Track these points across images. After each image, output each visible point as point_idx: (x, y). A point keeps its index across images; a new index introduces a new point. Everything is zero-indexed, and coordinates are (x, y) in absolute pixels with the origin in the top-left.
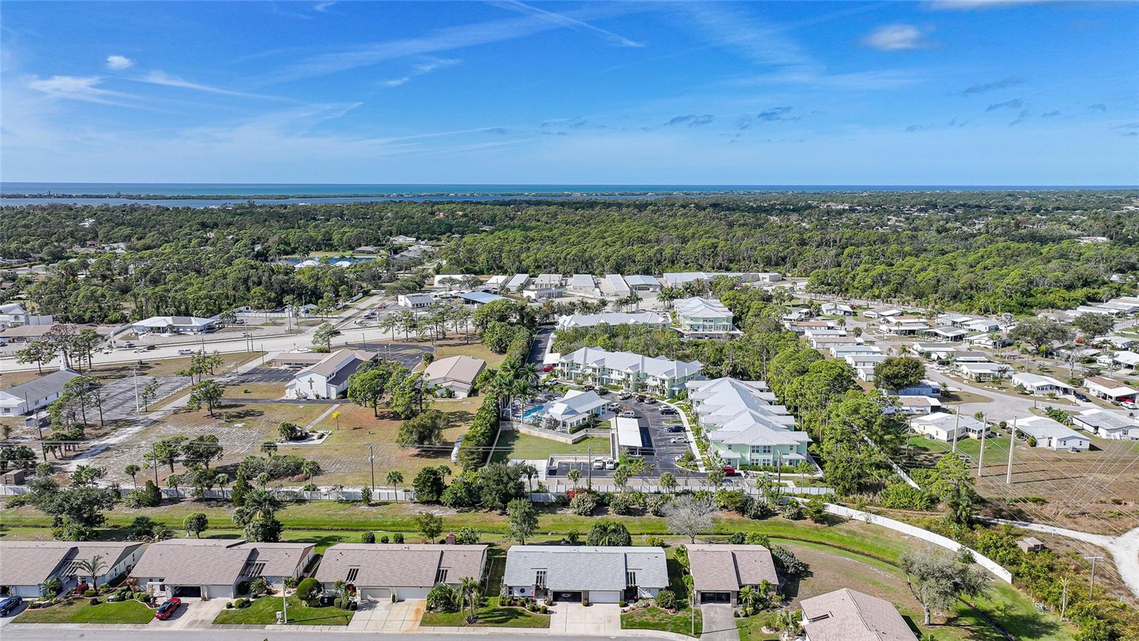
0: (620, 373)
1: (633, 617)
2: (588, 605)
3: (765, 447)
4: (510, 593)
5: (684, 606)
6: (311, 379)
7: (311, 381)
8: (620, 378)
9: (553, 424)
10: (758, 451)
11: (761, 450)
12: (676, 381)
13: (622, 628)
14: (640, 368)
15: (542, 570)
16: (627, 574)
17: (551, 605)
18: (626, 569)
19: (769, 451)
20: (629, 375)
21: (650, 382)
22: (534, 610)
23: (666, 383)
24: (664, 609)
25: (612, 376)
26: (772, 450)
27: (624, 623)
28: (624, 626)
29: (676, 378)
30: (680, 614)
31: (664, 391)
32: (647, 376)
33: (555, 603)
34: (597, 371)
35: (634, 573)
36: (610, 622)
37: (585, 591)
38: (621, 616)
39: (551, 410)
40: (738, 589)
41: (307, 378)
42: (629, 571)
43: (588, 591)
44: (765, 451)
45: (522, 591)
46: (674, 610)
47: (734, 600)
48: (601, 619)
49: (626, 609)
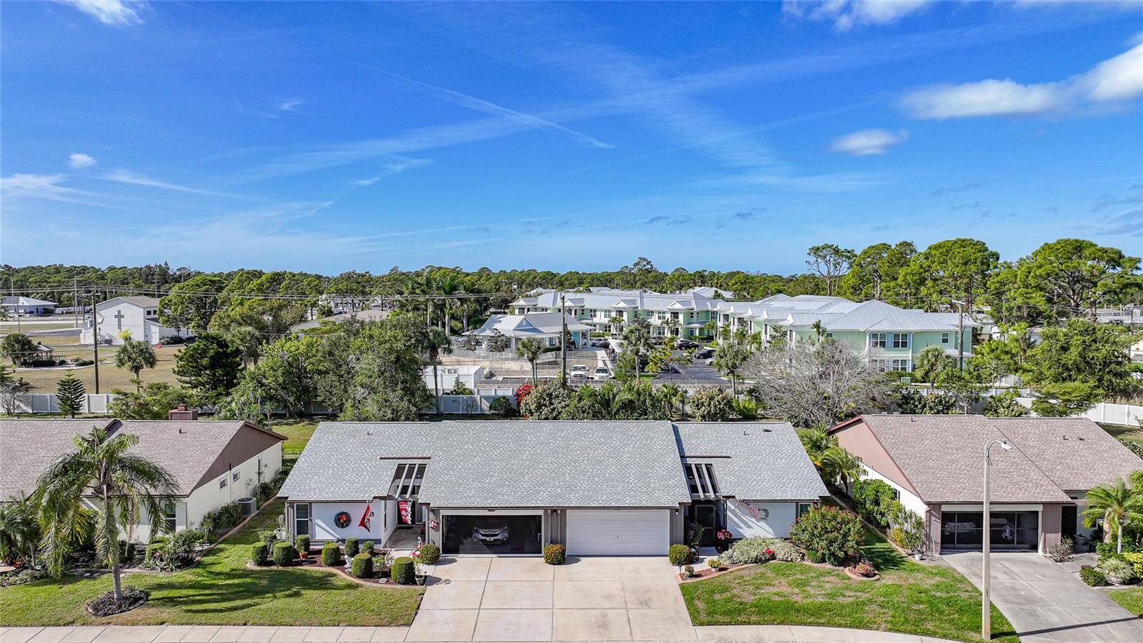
0: (607, 312)
1: (725, 590)
2: (561, 559)
3: (896, 336)
4: (302, 528)
5: (887, 561)
6: (119, 312)
7: (119, 316)
8: (606, 321)
9: (500, 344)
10: (883, 344)
11: (890, 341)
12: (695, 315)
13: (697, 622)
14: (638, 304)
15: (414, 462)
16: (688, 469)
17: (434, 560)
18: (683, 457)
19: (904, 345)
20: (620, 312)
21: (655, 321)
22: (368, 572)
23: (681, 317)
24: (827, 566)
25: (596, 320)
26: (910, 340)
27: (701, 605)
28: (703, 617)
29: (696, 310)
30: (889, 578)
31: (677, 329)
32: (650, 313)
33: (451, 556)
34: (573, 312)
35: (709, 467)
36: (645, 603)
37: (554, 511)
38: (682, 587)
39: (497, 326)
40: (1066, 499)
41: (113, 311)
42: (689, 461)
43: (564, 509)
44: (896, 345)
45: (342, 520)
46: (863, 567)
47: (1051, 539)
48: (609, 597)
49: (697, 568)
